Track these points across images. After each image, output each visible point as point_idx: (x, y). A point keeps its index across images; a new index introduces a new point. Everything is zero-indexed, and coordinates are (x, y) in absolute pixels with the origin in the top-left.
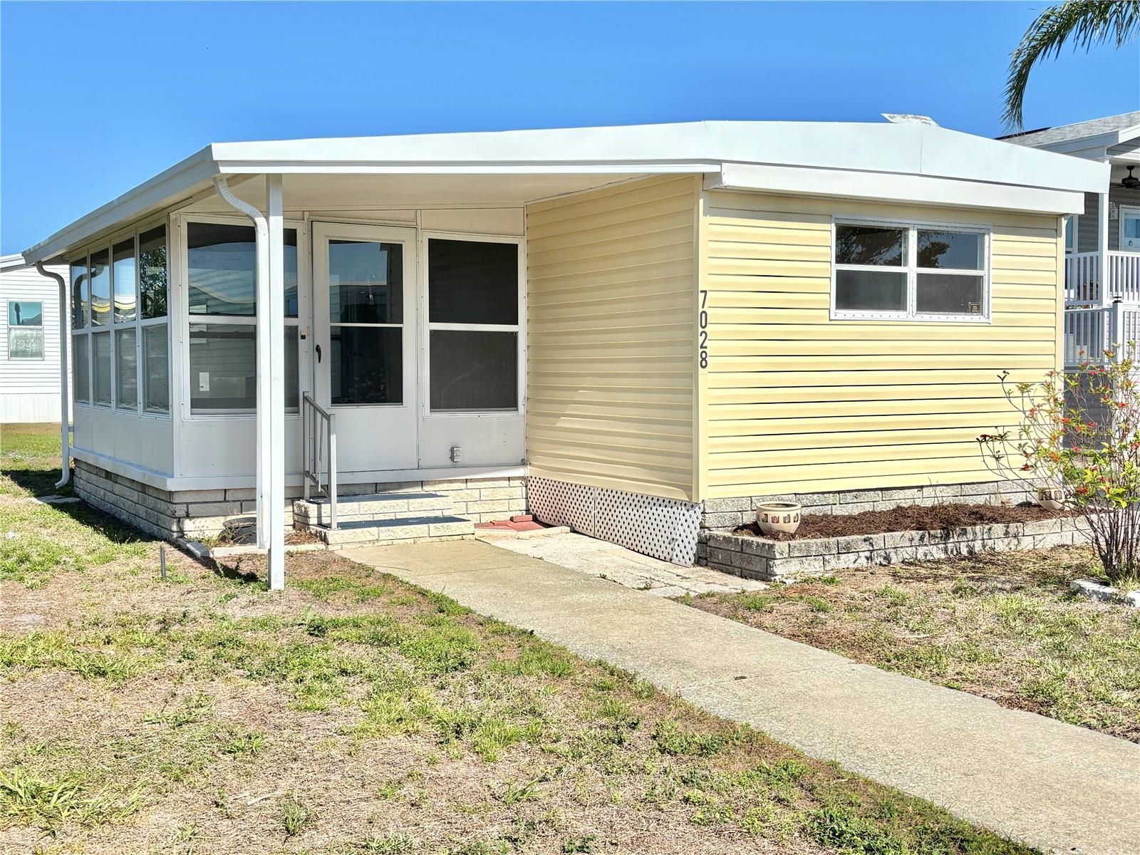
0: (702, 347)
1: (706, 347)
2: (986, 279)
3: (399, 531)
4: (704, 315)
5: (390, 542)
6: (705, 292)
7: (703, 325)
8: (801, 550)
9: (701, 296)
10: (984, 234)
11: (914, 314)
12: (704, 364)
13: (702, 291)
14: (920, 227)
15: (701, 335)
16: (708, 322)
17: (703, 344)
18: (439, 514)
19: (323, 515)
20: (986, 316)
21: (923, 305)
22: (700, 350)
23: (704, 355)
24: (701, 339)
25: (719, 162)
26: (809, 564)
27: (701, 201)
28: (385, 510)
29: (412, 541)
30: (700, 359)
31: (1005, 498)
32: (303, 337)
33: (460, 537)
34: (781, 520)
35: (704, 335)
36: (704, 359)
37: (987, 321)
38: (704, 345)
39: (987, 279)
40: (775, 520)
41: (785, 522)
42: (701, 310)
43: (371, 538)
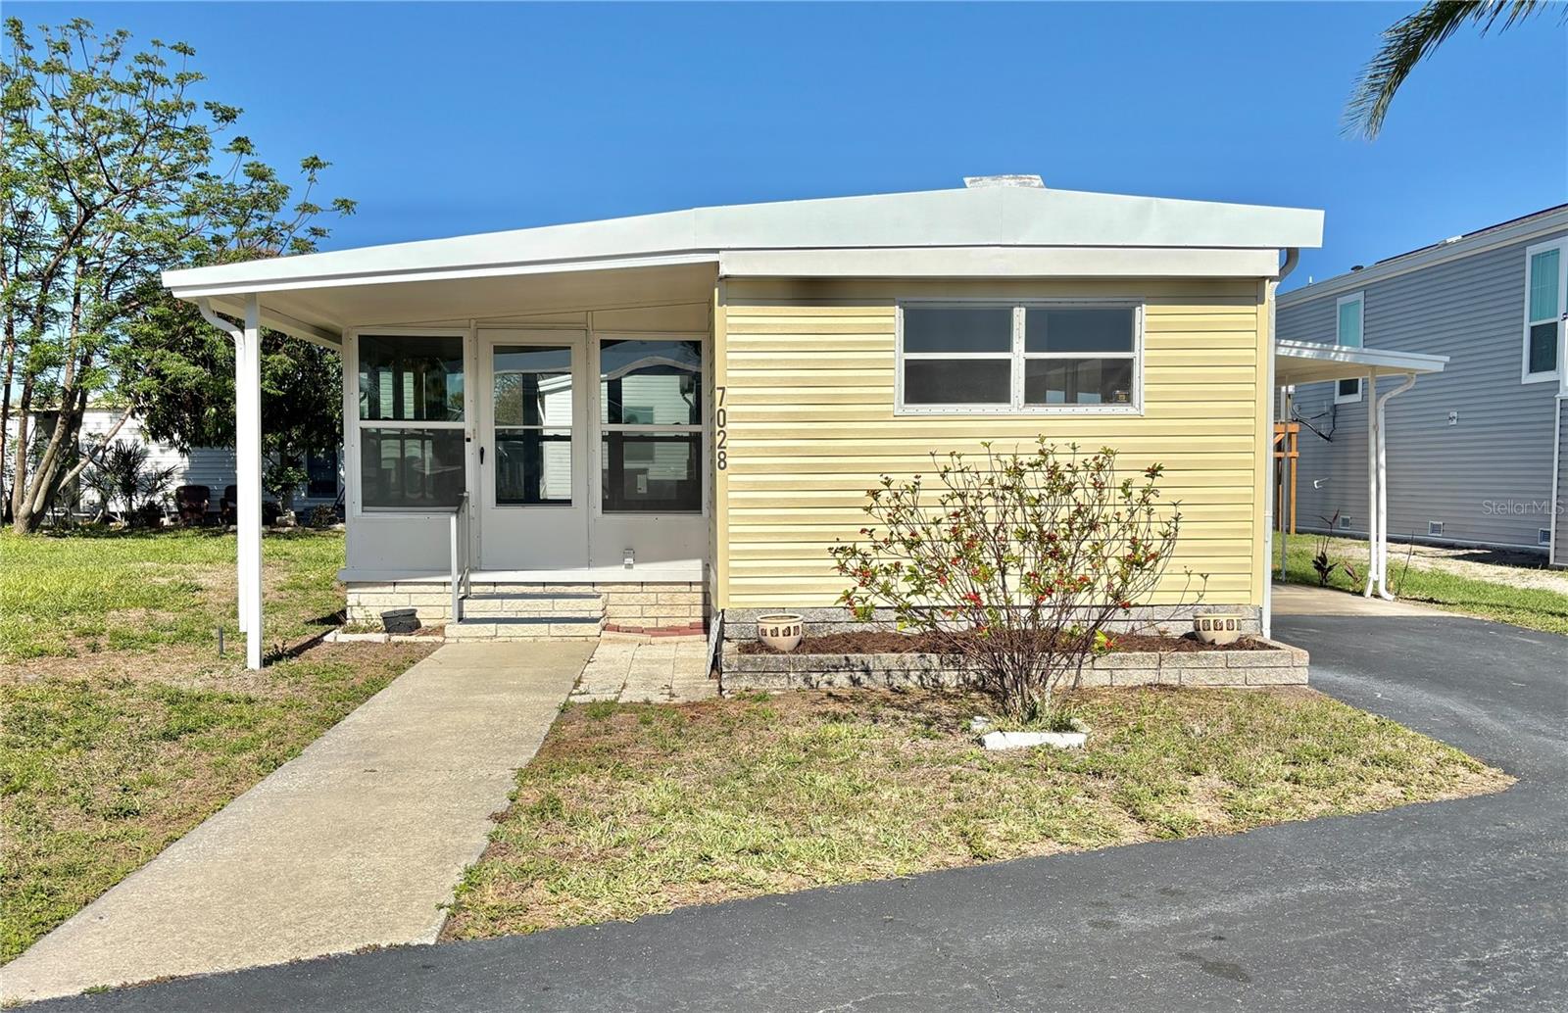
0: (719, 447)
1: (725, 448)
2: (1136, 362)
3: (517, 628)
4: (721, 414)
5: (509, 639)
6: (723, 389)
7: (722, 423)
8: (755, 665)
9: (718, 393)
10: (1134, 308)
11: (1021, 407)
12: (722, 465)
13: (718, 388)
14: (1028, 305)
15: (719, 434)
16: (727, 420)
17: (721, 443)
18: (585, 615)
19: (465, 609)
20: (1137, 406)
21: (1034, 395)
22: (718, 451)
23: (722, 456)
24: (719, 439)
25: (716, 251)
26: (766, 681)
27: (716, 290)
28: (529, 609)
29: (531, 639)
30: (718, 460)
31: (1162, 626)
32: (469, 440)
33: (584, 639)
34: (769, 633)
35: (722, 434)
36: (723, 460)
37: (1138, 413)
38: (723, 445)
39: (1138, 362)
40: (775, 633)
41: (784, 635)
42: (718, 408)
43: (489, 634)
